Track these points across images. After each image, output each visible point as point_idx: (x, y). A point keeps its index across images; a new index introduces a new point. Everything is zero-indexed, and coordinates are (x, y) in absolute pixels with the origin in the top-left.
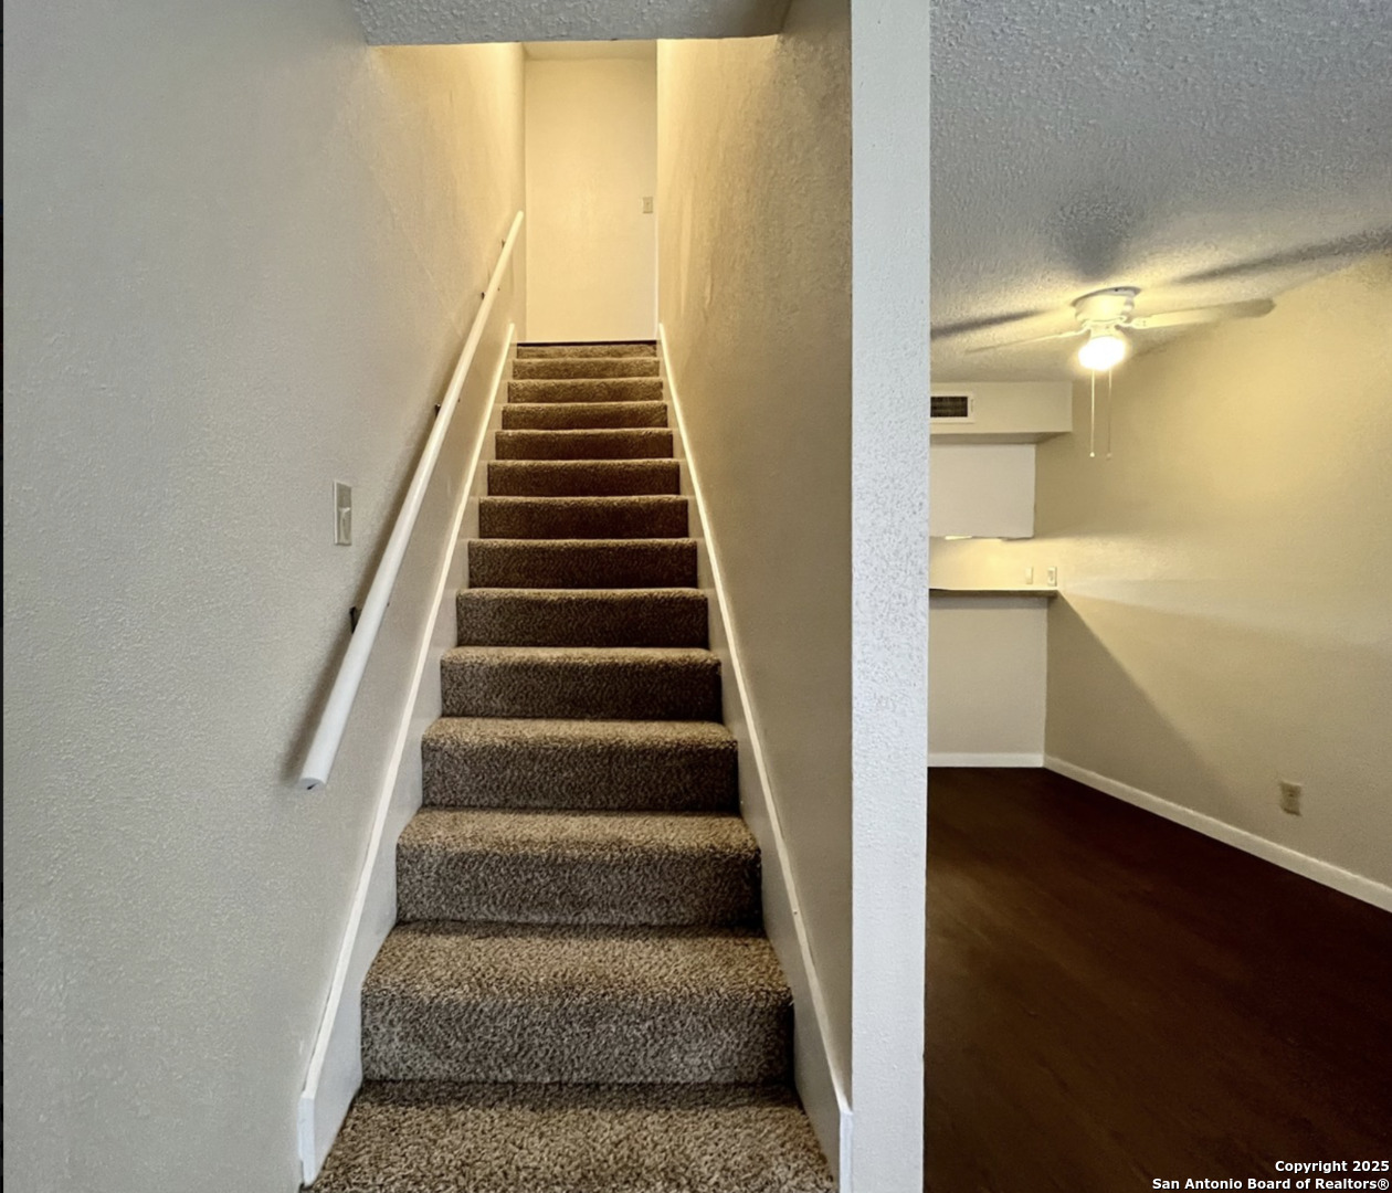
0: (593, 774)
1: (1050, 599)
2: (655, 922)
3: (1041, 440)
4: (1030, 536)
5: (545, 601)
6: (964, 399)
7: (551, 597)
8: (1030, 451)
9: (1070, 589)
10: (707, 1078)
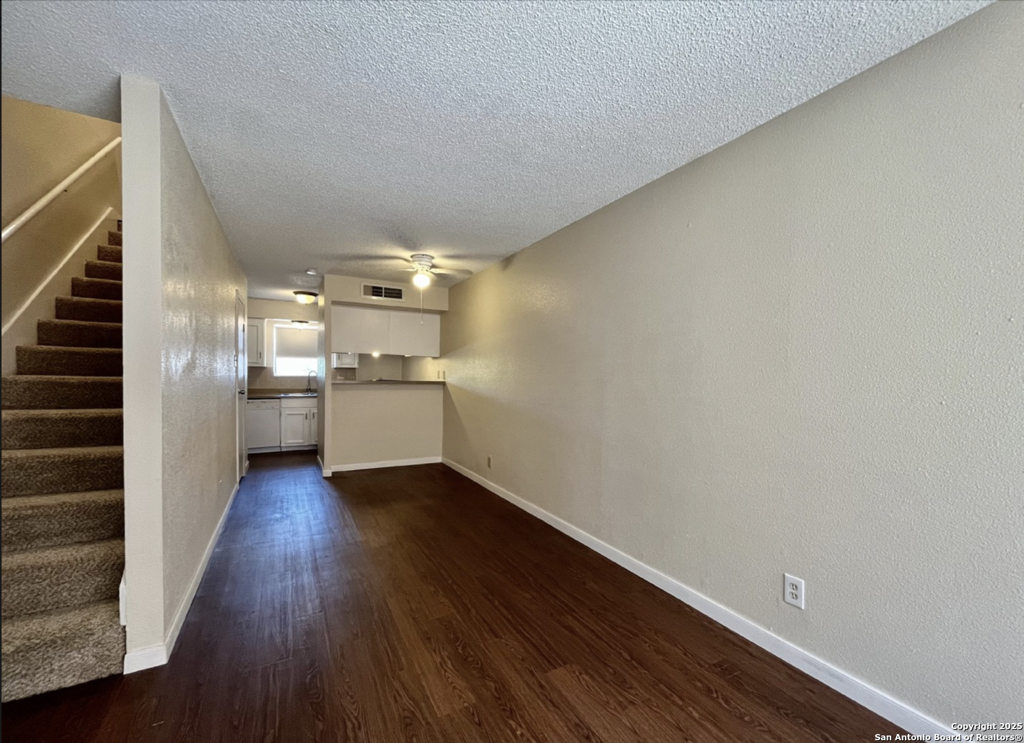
0: (66, 474)
1: (443, 384)
2: (85, 539)
3: (441, 313)
4: (438, 356)
5: (67, 382)
6: (400, 290)
7: (72, 381)
8: (437, 318)
9: (449, 380)
10: (87, 600)
